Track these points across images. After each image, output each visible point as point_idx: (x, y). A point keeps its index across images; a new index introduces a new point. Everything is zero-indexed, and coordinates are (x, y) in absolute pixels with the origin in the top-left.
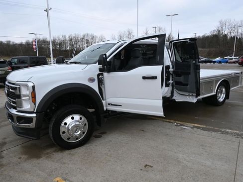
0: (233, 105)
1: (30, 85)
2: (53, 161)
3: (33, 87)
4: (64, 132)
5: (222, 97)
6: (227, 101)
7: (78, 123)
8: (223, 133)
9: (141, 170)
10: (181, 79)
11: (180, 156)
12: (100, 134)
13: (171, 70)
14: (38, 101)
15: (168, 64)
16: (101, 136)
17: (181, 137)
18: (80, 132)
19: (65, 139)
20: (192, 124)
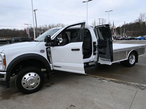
0: (140, 66)
1: (3, 55)
2: (16, 101)
3: (5, 56)
4: (24, 84)
5: (132, 62)
6: (136, 63)
7: (33, 78)
8: (128, 84)
9: (67, 108)
10: (102, 50)
11: (95, 99)
12: (50, 84)
13: (97, 44)
14: (7, 64)
15: (94, 41)
16: (51, 86)
17: (100, 87)
18: (34, 83)
19: (25, 88)
20: (110, 79)
